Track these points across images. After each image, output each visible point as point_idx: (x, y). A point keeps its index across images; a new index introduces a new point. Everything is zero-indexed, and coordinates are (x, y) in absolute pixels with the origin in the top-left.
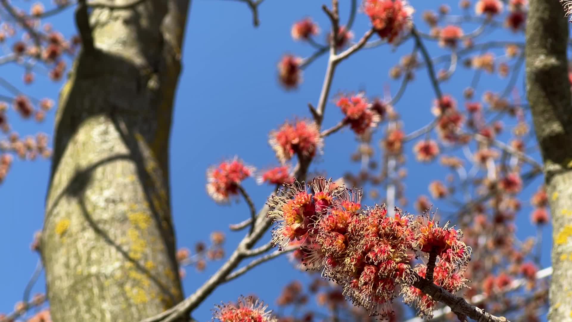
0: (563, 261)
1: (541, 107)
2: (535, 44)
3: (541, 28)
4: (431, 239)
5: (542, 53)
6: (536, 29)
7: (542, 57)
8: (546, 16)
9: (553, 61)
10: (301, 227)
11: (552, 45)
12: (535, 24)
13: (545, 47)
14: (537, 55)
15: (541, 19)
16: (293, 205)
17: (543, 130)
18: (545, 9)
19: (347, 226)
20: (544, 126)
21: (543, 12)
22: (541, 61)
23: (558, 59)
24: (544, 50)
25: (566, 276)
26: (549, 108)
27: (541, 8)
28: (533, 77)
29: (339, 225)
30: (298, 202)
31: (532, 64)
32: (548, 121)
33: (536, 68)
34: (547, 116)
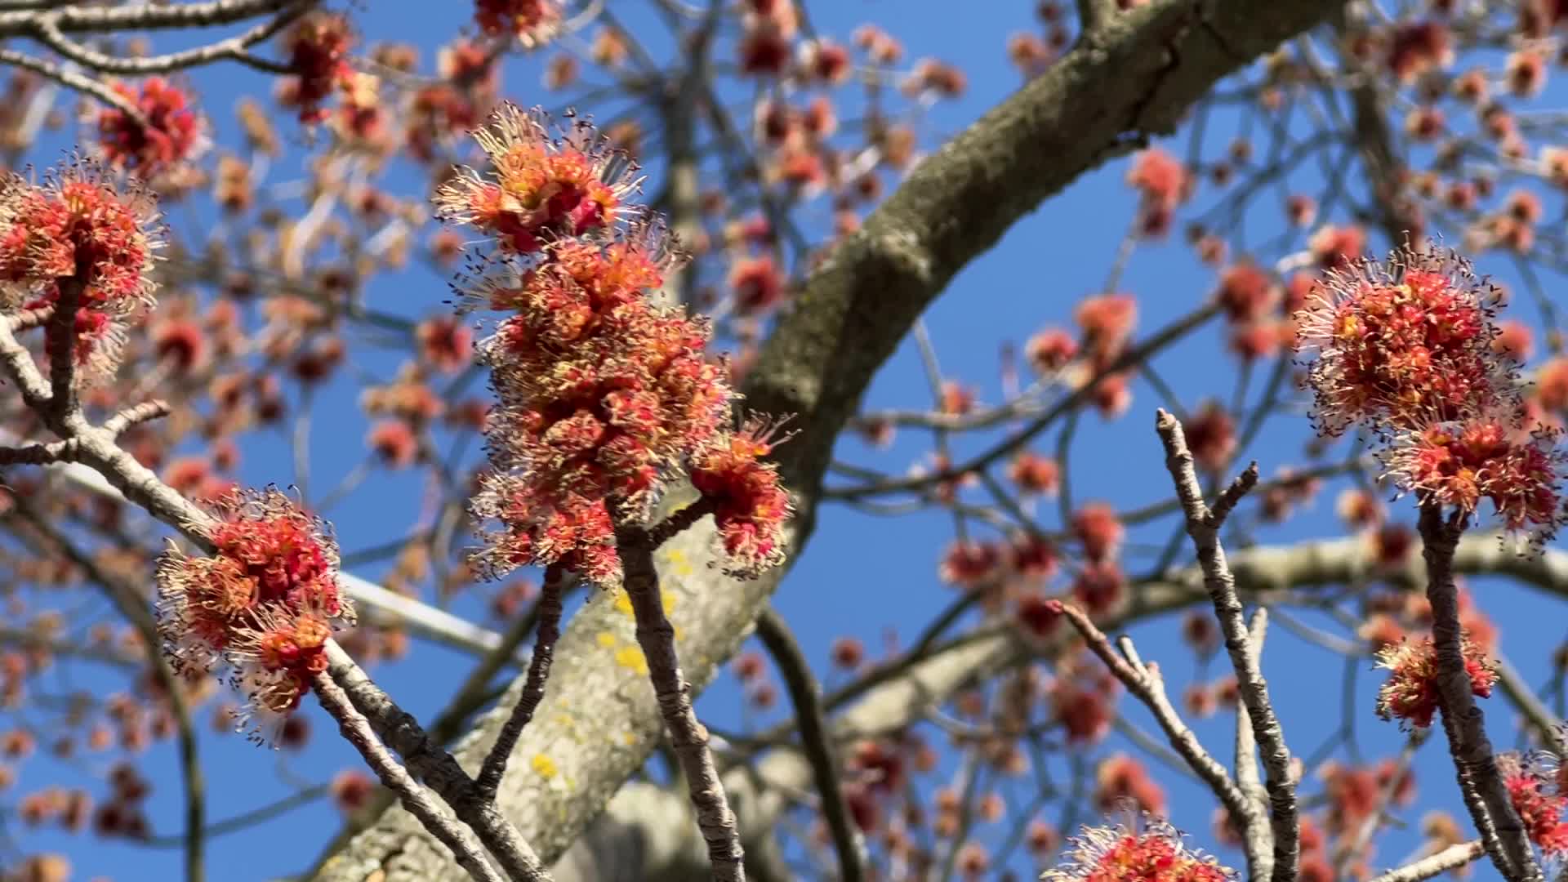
0: (598, 647)
1: (817, 325)
2: (922, 202)
3: (961, 184)
4: (734, 474)
5: (919, 233)
6: (952, 178)
7: (912, 238)
8: (993, 172)
9: (923, 264)
10: (520, 217)
11: (949, 234)
12: (960, 165)
13: (934, 227)
14: (908, 225)
15: (978, 170)
16: (545, 162)
17: (780, 370)
18: (1004, 159)
19: (616, 302)
20: (787, 364)
21: (993, 160)
22: (903, 243)
23: (934, 270)
24: (926, 230)
25: (584, 680)
26: (833, 341)
27: (999, 149)
28: (860, 256)
29: (597, 282)
30: (561, 168)
31: (881, 233)
32: (804, 360)
33: (881, 245)
34: (811, 350)
